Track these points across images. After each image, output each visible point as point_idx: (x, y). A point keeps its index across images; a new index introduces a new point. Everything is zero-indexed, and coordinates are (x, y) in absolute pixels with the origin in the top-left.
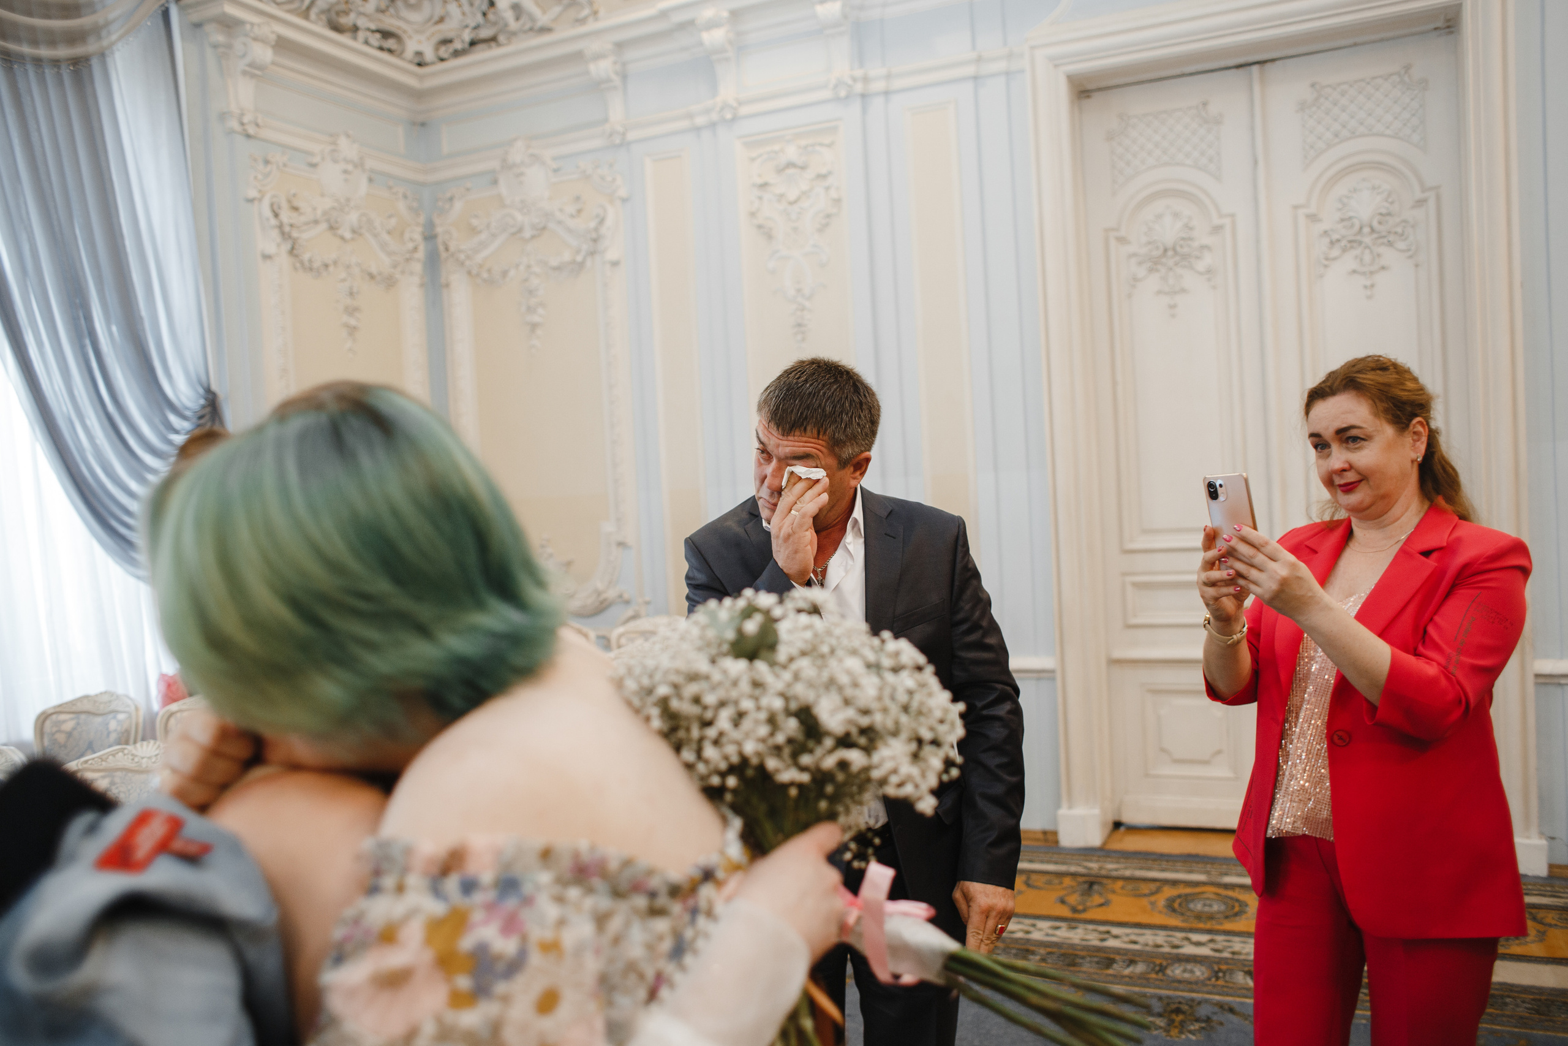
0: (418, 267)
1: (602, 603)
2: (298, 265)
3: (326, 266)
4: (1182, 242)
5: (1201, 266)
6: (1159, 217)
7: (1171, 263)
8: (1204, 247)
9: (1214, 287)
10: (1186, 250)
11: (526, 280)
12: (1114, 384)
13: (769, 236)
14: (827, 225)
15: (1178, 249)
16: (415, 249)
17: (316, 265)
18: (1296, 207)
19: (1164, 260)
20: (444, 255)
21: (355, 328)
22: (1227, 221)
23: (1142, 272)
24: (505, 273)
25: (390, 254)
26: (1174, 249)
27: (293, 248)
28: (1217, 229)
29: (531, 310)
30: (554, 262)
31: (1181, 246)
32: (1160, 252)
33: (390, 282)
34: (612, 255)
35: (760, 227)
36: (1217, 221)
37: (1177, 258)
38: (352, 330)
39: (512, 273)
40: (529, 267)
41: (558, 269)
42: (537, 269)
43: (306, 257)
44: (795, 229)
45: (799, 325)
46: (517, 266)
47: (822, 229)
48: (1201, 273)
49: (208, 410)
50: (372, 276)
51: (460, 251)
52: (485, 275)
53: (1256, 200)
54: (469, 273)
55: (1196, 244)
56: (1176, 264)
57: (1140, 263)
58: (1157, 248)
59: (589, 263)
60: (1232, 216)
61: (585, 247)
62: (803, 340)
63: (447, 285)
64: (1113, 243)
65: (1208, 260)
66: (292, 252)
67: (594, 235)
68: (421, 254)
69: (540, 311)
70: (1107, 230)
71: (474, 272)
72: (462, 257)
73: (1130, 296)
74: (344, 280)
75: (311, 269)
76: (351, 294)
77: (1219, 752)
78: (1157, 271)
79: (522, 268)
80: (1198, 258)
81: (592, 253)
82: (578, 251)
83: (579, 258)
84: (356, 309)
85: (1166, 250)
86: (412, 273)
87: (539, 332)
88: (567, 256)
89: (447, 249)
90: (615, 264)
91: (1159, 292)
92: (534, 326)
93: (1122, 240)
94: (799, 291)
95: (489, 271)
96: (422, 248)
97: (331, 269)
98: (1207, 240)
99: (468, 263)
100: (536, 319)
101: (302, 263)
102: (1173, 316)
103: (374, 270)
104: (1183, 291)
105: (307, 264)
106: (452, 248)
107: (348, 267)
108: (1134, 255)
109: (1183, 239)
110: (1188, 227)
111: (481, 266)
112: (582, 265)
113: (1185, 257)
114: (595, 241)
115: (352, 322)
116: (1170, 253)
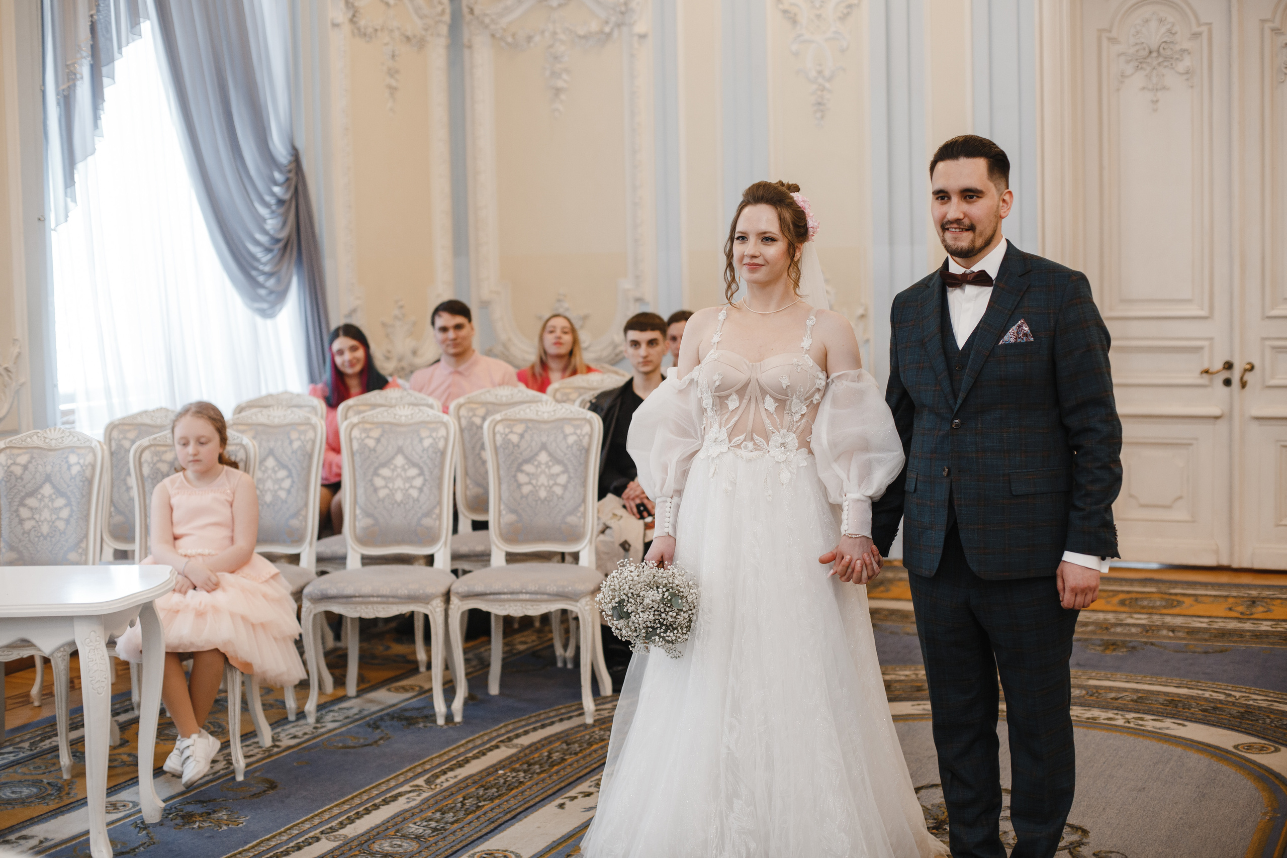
0: (444, 29)
1: (617, 355)
2: (356, 31)
3: (376, 30)
4: (1163, 45)
5: (1181, 67)
6: (1147, 21)
7: (1155, 63)
8: (1184, 51)
9: (1192, 87)
10: (1168, 52)
11: (551, 46)
12: (1101, 168)
13: (794, 21)
14: (848, 14)
15: (1161, 50)
16: (443, 12)
17: (370, 30)
18: (1263, 21)
19: (1149, 60)
20: (468, 17)
21: (396, 89)
22: (1204, 29)
23: (1129, 69)
24: (529, 39)
25: (422, 17)
26: (1158, 51)
27: (354, 16)
28: (1196, 35)
29: (555, 74)
30: (581, 32)
31: (1164, 49)
32: (1147, 52)
33: (421, 44)
34: (640, 28)
35: (785, 12)
36: (1196, 29)
37: (1161, 59)
38: (393, 90)
39: (537, 38)
40: (555, 33)
41: (584, 37)
42: (562, 37)
43: (362, 23)
44: (819, 16)
45: (819, 104)
46: (543, 32)
47: (843, 18)
48: (1181, 74)
49: (294, 165)
50: (408, 39)
51: (486, 15)
52: (510, 39)
53: (1230, 11)
54: (493, 36)
55: (1178, 47)
56: (1159, 64)
57: (1128, 62)
58: (1144, 49)
59: (616, 34)
60: (1210, 24)
61: (613, 19)
62: (822, 117)
63: (470, 47)
64: (1105, 42)
65: (1186, 63)
66: (352, 21)
67: (623, 9)
68: (447, 18)
69: (565, 76)
70: (1100, 31)
71: (498, 35)
72: (487, 20)
73: (1118, 90)
74: (387, 44)
75: (365, 35)
76: (393, 56)
77: (1180, 498)
78: (1142, 68)
79: (547, 34)
80: (1177, 59)
81: (619, 25)
82: (607, 23)
83: (607, 29)
84: (397, 72)
85: (1151, 52)
86: (439, 35)
87: (563, 97)
88: (594, 26)
89: (472, 11)
90: (643, 37)
91: (1144, 88)
92: (558, 91)
93: (1113, 40)
94: (820, 72)
95: (514, 35)
96: (448, 11)
97: (379, 33)
98: (1186, 45)
99: (492, 27)
100: (560, 84)
101: (359, 29)
102: (1155, 110)
103: (409, 33)
104: (1164, 88)
105: (363, 30)
106: (477, 11)
107: (391, 31)
108: (1123, 54)
109: (1165, 42)
110: (1170, 32)
111: (504, 30)
112: (609, 35)
113: (1166, 59)
114: (622, 13)
115: (393, 83)
116: (1154, 54)
